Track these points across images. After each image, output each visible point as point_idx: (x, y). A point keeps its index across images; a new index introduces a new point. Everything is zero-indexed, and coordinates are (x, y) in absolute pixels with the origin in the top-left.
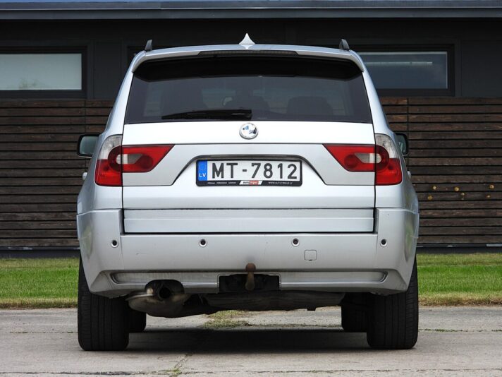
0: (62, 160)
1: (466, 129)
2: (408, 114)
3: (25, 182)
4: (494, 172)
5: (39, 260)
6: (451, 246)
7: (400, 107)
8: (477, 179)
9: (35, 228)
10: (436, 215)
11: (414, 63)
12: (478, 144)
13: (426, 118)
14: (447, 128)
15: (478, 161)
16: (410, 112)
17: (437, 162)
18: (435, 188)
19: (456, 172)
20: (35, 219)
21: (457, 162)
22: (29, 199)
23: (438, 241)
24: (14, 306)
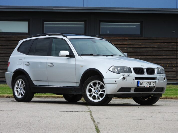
7: (126, 40)
14: (140, 46)
16: (129, 41)
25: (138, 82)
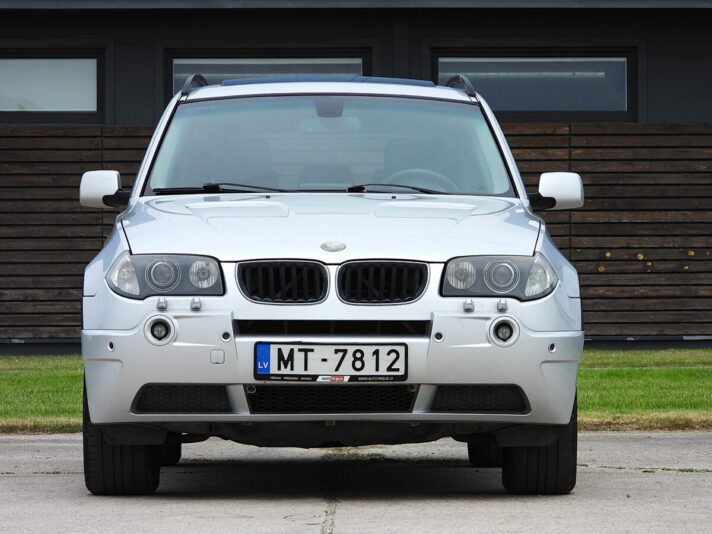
0: (68, 213)
1: (653, 170)
2: (570, 147)
3: (14, 245)
4: (695, 232)
5: (36, 359)
6: (632, 339)
7: (559, 138)
8: (670, 242)
9: (28, 311)
10: (609, 294)
11: (578, 74)
12: (672, 191)
13: (597, 154)
14: (626, 168)
15: (671, 216)
16: (572, 145)
17: (613, 217)
18: (608, 255)
19: (640, 233)
20: (30, 299)
21: (640, 218)
22: (21, 270)
23: (613, 331)
24: (23, 429)
25: (260, 351)
